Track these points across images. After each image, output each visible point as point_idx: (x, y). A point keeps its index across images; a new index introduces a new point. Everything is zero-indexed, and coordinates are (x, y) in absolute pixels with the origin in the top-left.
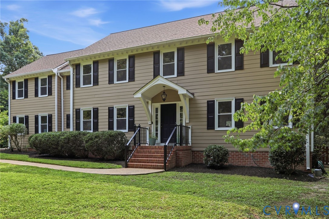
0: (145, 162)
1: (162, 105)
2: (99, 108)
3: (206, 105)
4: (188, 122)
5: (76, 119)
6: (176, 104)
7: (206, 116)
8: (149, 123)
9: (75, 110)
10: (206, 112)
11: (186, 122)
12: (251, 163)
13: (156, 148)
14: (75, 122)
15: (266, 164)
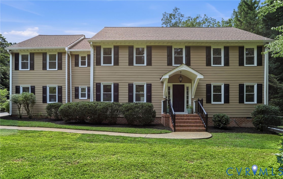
0: (186, 127)
1: (173, 85)
2: (120, 84)
3: (205, 87)
4: (194, 98)
5: (96, 91)
6: (184, 85)
7: (205, 94)
8: (164, 98)
9: (95, 84)
10: (205, 92)
11: (192, 98)
12: (234, 125)
13: (185, 116)
14: (95, 94)
15: (242, 125)
